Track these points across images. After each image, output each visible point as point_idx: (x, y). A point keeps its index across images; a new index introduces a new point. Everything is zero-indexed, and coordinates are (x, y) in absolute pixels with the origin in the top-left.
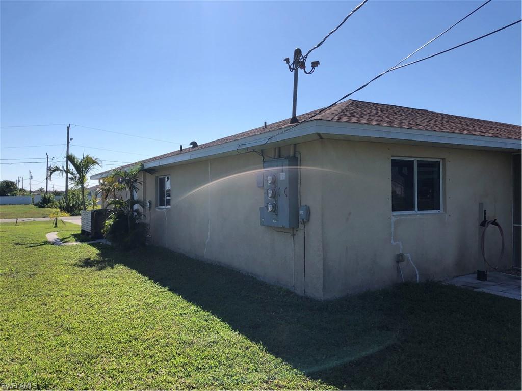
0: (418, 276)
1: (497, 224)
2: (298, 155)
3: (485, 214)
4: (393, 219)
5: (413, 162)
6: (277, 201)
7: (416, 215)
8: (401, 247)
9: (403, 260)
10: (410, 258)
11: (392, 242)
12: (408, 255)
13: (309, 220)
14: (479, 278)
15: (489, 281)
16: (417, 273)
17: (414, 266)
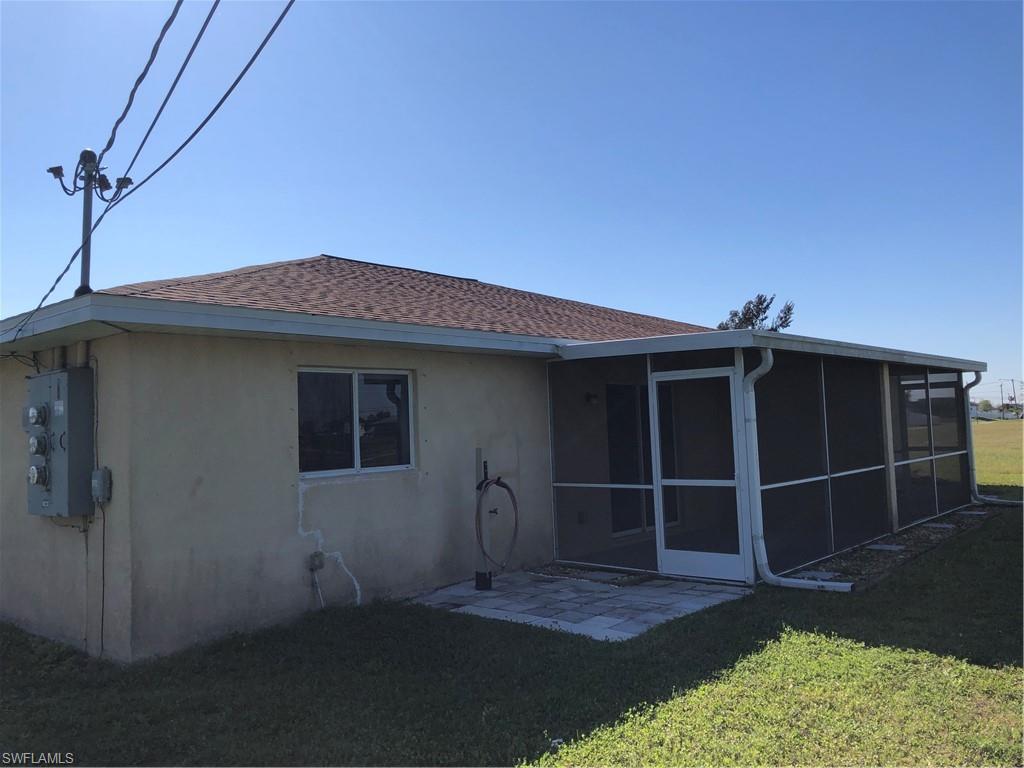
0: (359, 592)
1: (504, 486)
2: (92, 364)
3: (486, 467)
4: (303, 487)
5: (350, 376)
6: (50, 460)
7: (357, 477)
8: (321, 541)
9: (321, 566)
10: (340, 560)
11: (300, 530)
12: (337, 554)
13: (109, 499)
14: (478, 587)
15: (495, 590)
16: (358, 588)
17: (350, 574)
